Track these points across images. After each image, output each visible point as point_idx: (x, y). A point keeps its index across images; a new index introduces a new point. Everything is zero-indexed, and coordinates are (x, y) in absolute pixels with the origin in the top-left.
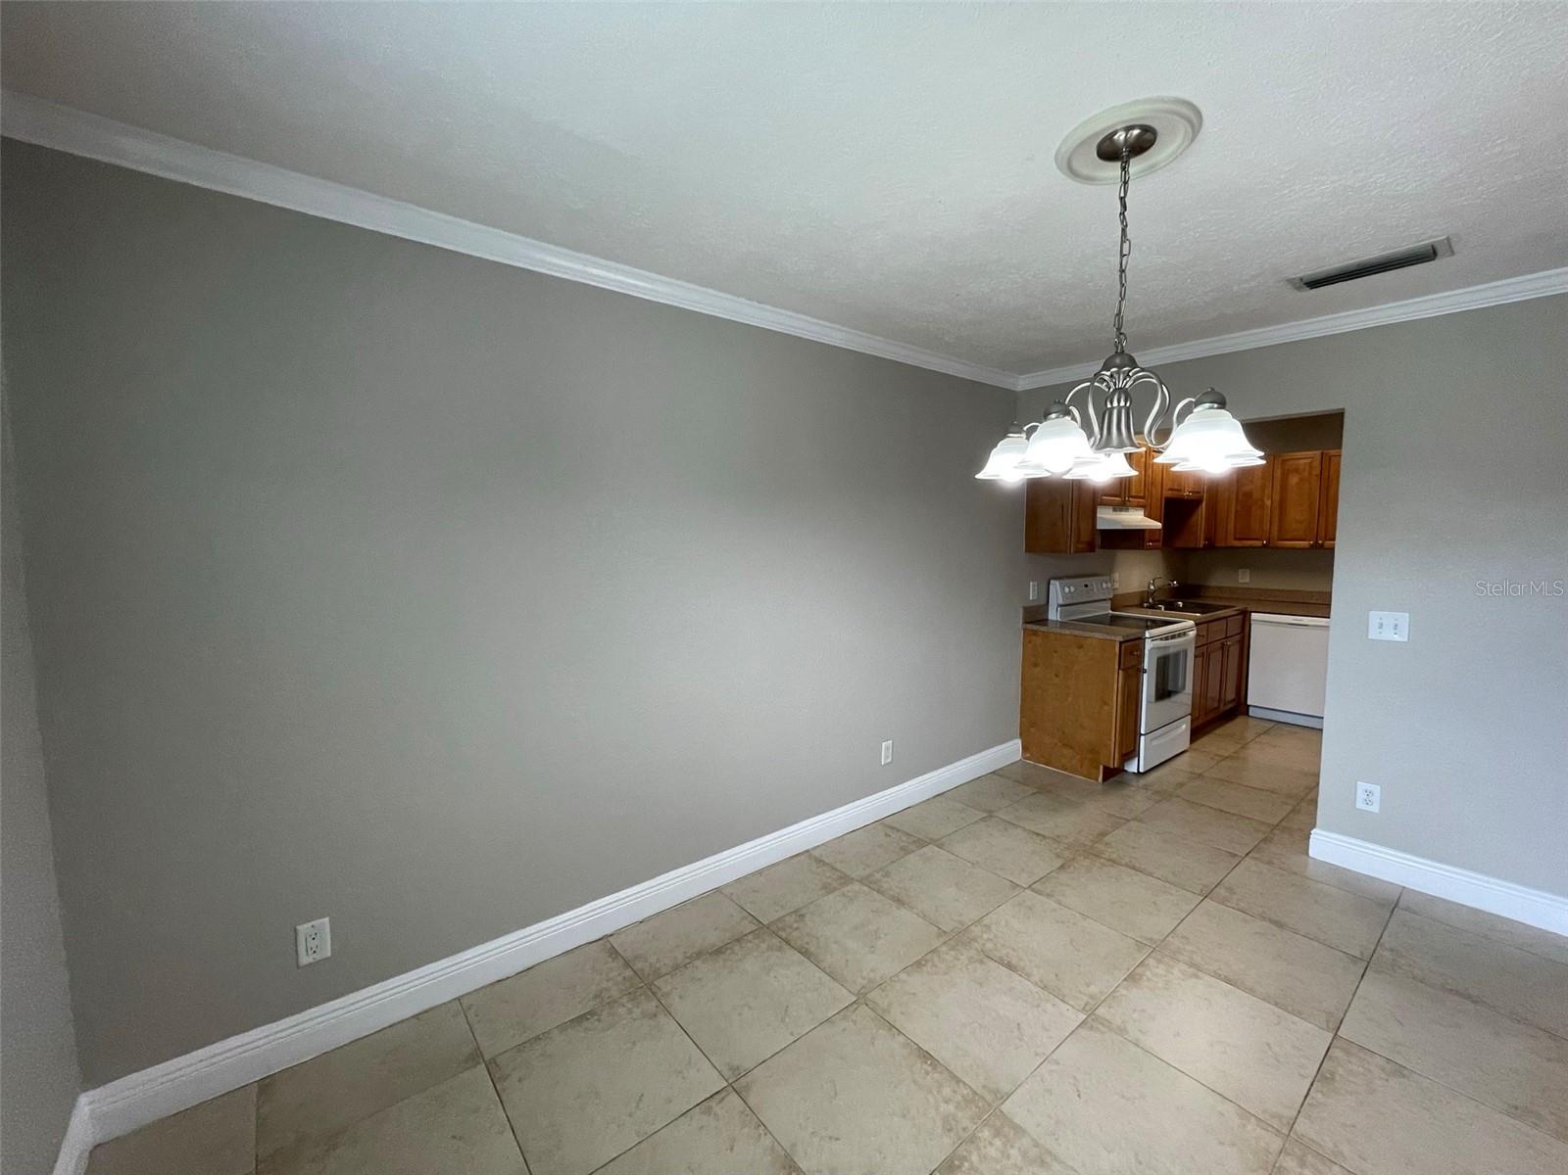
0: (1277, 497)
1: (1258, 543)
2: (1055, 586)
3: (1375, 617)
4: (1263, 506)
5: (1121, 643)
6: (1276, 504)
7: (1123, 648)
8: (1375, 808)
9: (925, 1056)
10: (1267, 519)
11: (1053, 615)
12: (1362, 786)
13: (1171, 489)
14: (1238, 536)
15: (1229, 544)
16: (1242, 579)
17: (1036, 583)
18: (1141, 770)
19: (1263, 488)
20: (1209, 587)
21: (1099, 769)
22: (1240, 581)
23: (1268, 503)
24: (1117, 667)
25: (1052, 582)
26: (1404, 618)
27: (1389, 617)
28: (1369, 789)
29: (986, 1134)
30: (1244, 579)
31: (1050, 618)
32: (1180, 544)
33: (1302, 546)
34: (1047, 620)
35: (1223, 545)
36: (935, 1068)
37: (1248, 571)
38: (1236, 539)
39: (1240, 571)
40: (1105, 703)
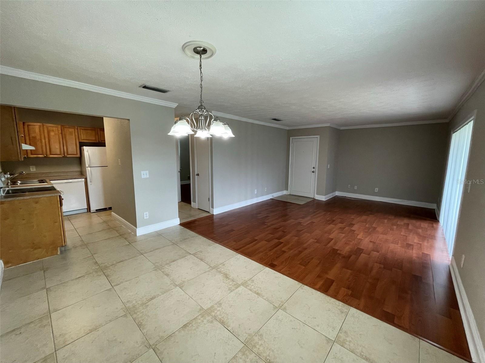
9: (185, 326)
16: (33, 169)
29: (213, 314)
36: (191, 323)
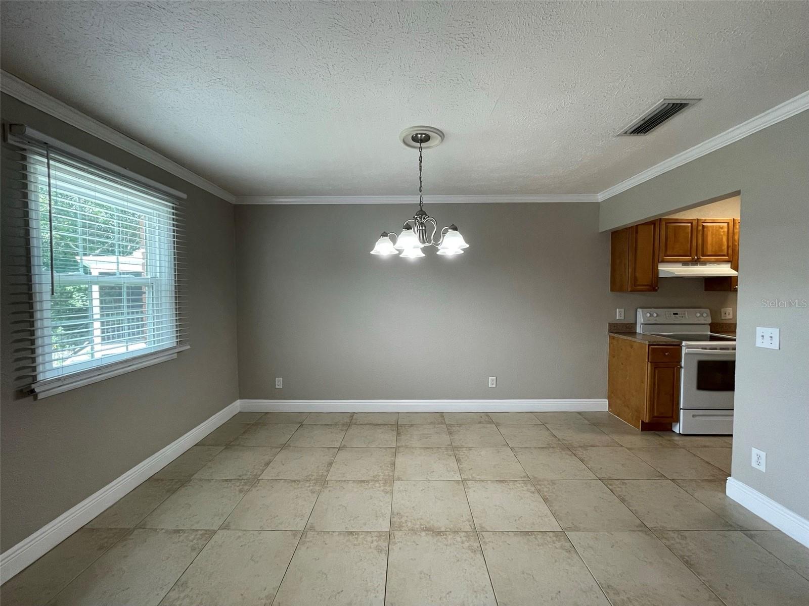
2: (640, 312)
3: (759, 330)
5: (649, 345)
7: (650, 348)
8: (762, 468)
11: (639, 330)
12: (755, 451)
17: (623, 310)
18: (681, 432)
21: (639, 421)
24: (647, 360)
25: (638, 310)
26: (775, 332)
27: (768, 331)
28: (759, 454)
31: (637, 331)
34: (636, 332)
40: (643, 383)
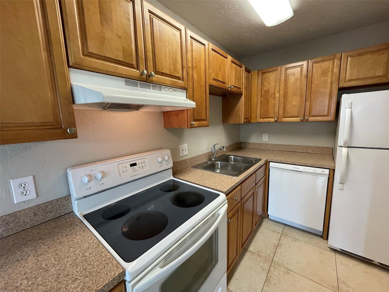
0: (282, 92)
1: (272, 120)
4: (274, 98)
6: (282, 96)
10: (277, 105)
13: (214, 79)
14: (262, 117)
15: (258, 121)
19: (275, 86)
20: (249, 143)
22: (264, 140)
23: (277, 95)
30: (265, 139)
32: (231, 122)
33: (296, 121)
35: (255, 122)
37: (267, 135)
38: (261, 118)
39: (263, 135)
